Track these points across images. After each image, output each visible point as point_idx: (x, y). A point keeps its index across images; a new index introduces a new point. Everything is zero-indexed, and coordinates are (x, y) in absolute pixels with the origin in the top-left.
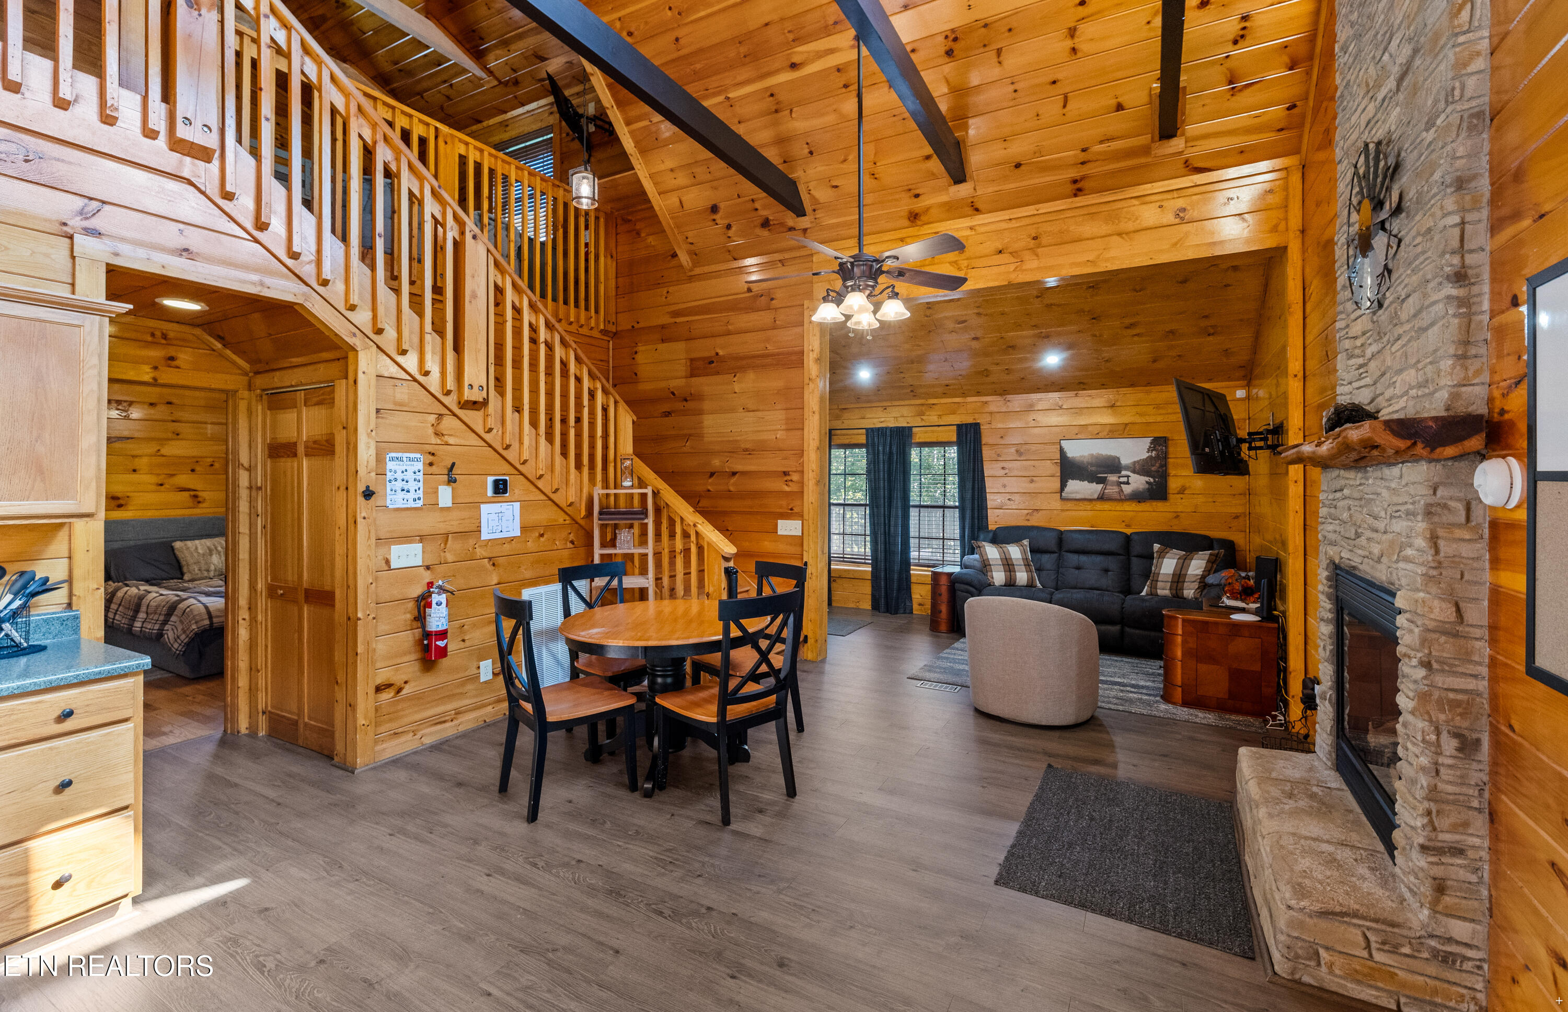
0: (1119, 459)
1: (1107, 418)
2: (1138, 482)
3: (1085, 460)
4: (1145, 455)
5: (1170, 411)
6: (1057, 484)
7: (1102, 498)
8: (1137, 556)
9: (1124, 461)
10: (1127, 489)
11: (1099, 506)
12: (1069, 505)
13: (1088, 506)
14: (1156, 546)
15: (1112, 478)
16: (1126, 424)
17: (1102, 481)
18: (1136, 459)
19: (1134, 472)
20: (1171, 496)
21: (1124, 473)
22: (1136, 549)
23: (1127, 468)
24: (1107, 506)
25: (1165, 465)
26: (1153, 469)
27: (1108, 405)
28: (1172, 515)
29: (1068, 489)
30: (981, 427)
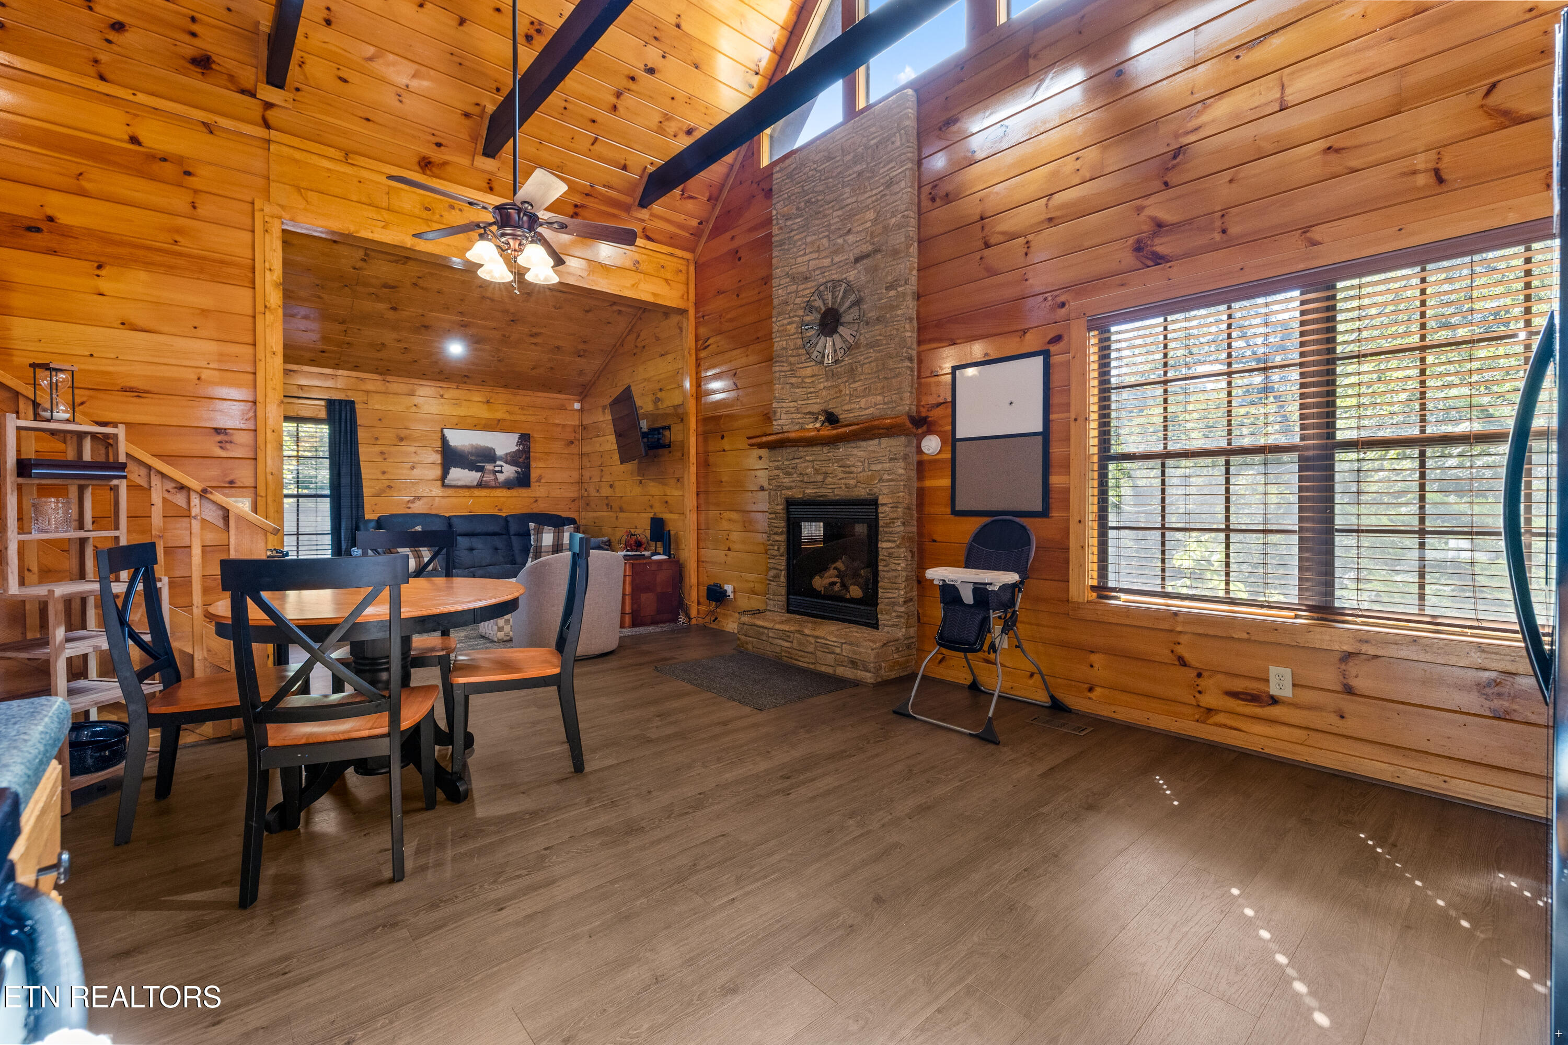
0: (494, 450)
1: (483, 412)
2: (509, 471)
3: (466, 450)
4: (514, 448)
5: (531, 412)
6: (438, 472)
7: (480, 485)
8: (515, 535)
9: (499, 452)
10: (501, 477)
11: (476, 492)
12: (449, 492)
13: (466, 493)
14: (532, 525)
15: (489, 467)
16: (499, 420)
17: (480, 469)
18: (508, 451)
19: (506, 462)
20: (532, 484)
21: (498, 463)
22: (513, 528)
23: (501, 459)
24: (483, 492)
25: (528, 458)
26: (521, 460)
27: (485, 400)
28: (532, 500)
29: (449, 477)
30: (356, 406)
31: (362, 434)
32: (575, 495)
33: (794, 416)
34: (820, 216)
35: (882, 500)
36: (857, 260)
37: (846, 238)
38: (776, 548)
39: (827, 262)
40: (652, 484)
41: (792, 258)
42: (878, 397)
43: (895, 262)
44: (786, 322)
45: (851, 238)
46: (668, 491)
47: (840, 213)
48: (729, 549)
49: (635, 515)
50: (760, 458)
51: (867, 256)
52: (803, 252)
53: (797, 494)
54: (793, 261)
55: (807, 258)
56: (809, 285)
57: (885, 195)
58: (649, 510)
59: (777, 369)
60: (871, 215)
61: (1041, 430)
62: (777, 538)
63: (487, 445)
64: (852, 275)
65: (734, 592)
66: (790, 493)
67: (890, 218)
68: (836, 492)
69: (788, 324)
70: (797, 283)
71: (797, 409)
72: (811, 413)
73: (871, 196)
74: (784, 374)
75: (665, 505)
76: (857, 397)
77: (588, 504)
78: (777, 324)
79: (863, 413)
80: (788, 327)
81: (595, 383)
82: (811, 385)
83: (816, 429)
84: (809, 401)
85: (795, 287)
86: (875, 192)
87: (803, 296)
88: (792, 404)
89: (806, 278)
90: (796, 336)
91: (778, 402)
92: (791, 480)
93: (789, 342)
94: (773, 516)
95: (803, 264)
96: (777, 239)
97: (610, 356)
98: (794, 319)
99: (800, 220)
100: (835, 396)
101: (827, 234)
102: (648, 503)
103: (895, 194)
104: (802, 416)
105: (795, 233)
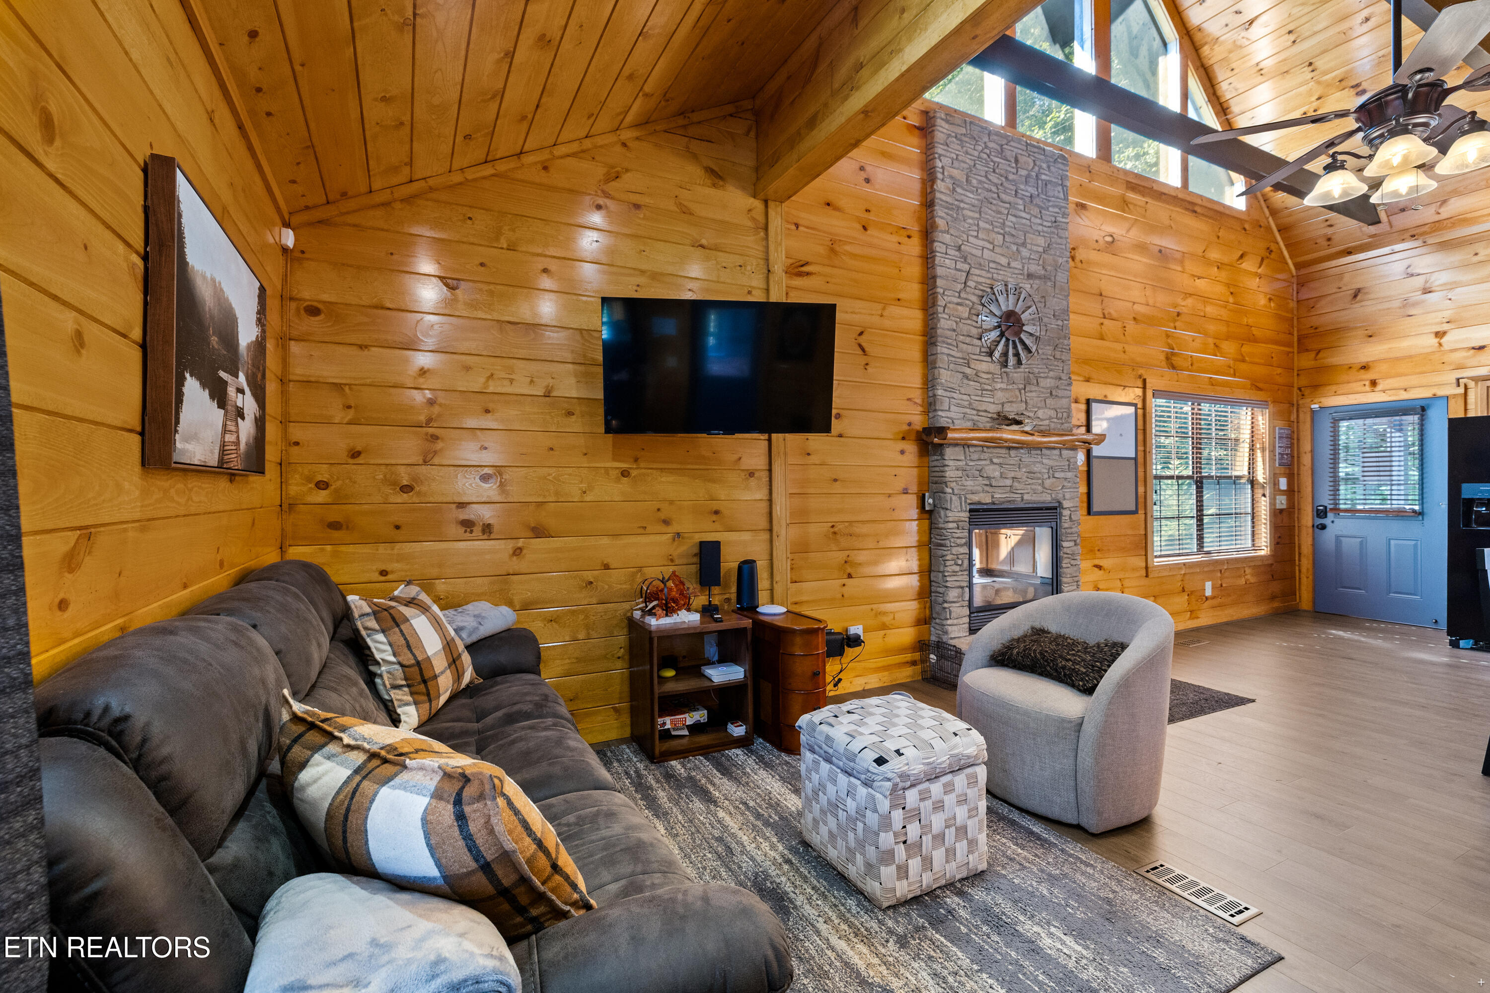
0: (235, 320)
2: (250, 414)
4: (255, 332)
9: (241, 334)
12: (155, 496)
15: (232, 389)
17: (222, 396)
18: (249, 341)
19: (247, 378)
21: (241, 376)
23: (243, 361)
25: (264, 373)
26: (259, 377)
28: (250, 519)
33: (968, 411)
34: (994, 208)
37: (1021, 249)
38: (959, 562)
39: (1004, 261)
40: (666, 478)
45: (1025, 252)
46: (722, 492)
47: (1014, 219)
48: (850, 576)
49: (605, 541)
50: (902, 452)
52: (976, 234)
53: (987, 499)
54: (966, 237)
55: (981, 243)
56: (983, 273)
58: (664, 528)
59: (946, 351)
60: (1043, 242)
61: (1134, 456)
62: (961, 550)
64: (1028, 288)
65: (865, 634)
66: (975, 498)
67: (1059, 256)
68: (1026, 497)
69: (958, 304)
70: (969, 264)
71: (970, 404)
72: (986, 411)
73: (1042, 225)
74: (953, 359)
75: (714, 518)
76: (1034, 407)
77: (335, 526)
78: (945, 298)
79: (1041, 423)
80: (959, 307)
81: (386, 204)
82: (987, 382)
83: (1027, 433)
84: (984, 399)
85: (967, 267)
86: (1045, 223)
87: (977, 282)
88: (965, 397)
89: (980, 265)
90: (969, 322)
91: (946, 390)
92: (977, 483)
93: (961, 325)
94: (955, 525)
95: (976, 247)
96: (944, 198)
97: (488, 170)
98: (967, 302)
99: (972, 196)
100: (1011, 400)
101: (1002, 231)
102: (662, 515)
103: (1061, 238)
104: (975, 412)
105: (966, 206)
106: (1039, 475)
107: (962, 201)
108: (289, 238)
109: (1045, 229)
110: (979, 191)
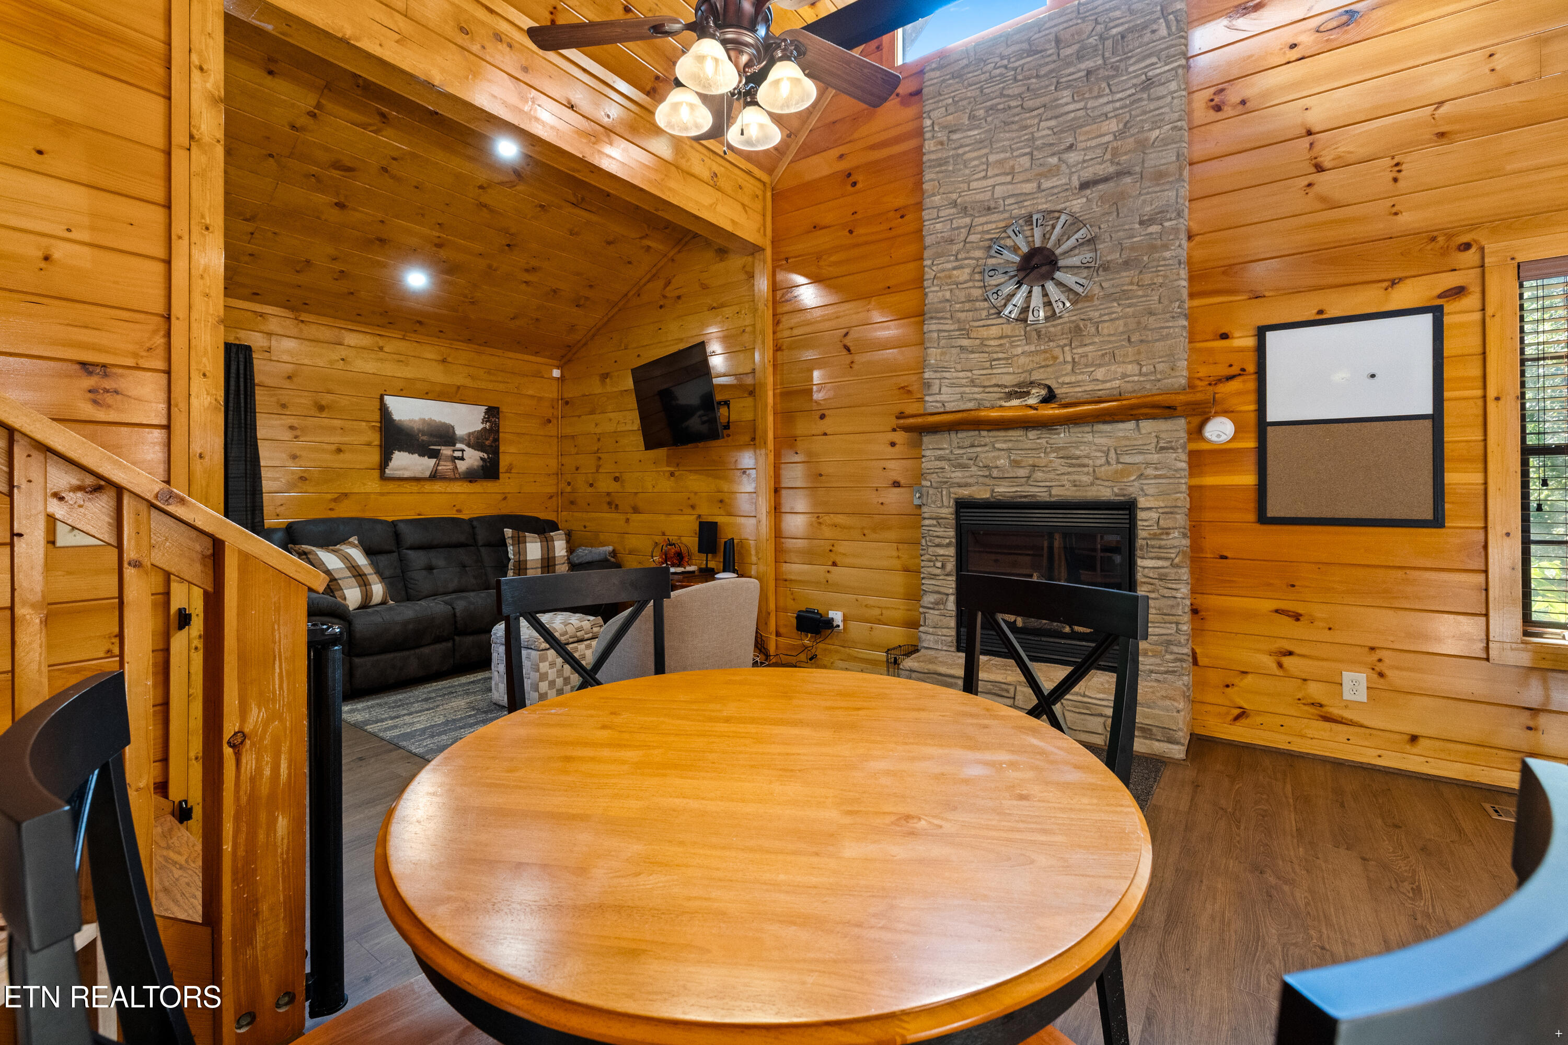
0: (453, 427)
1: (438, 375)
2: (472, 458)
3: (416, 426)
4: (480, 427)
5: (500, 379)
6: (374, 457)
7: (434, 476)
8: (484, 545)
9: (460, 431)
10: (462, 466)
11: (428, 487)
12: (391, 487)
13: (414, 487)
14: (508, 532)
15: (446, 451)
16: (459, 387)
17: (435, 454)
18: (471, 430)
19: (469, 445)
20: (501, 475)
21: (459, 446)
22: (482, 535)
23: (462, 441)
24: (438, 486)
25: (497, 440)
26: (487, 443)
27: (440, 358)
28: (500, 497)
29: (393, 464)
30: (254, 356)
31: (260, 396)
32: (551, 490)
33: (967, 390)
34: (1014, 127)
35: (1142, 502)
36: (1084, 186)
37: (1065, 156)
38: (939, 564)
39: (1030, 187)
40: (693, 477)
41: (962, 182)
42: (1130, 367)
43: (1158, 189)
44: (949, 266)
45: (1073, 157)
47: (1053, 123)
48: (834, 564)
50: (893, 444)
51: (1106, 180)
52: (983, 174)
53: (982, 493)
54: (965, 186)
55: (990, 182)
56: (994, 217)
57: (1140, 100)
58: (690, 511)
59: (934, 327)
60: (1113, 126)
62: (941, 551)
63: (443, 421)
64: (1077, 204)
65: (845, 620)
66: (965, 492)
67: (1150, 130)
68: (1054, 491)
69: (954, 268)
70: (972, 215)
71: (972, 381)
72: (998, 386)
73: (1113, 102)
74: (946, 334)
75: (720, 505)
76: (1086, 366)
77: (572, 503)
78: (934, 268)
79: (1100, 387)
80: (955, 272)
81: (585, 344)
82: (998, 349)
83: (1031, 407)
84: (995, 371)
85: (968, 220)
86: (1119, 96)
87: (983, 232)
88: (961, 374)
89: (989, 209)
90: (970, 284)
91: (936, 371)
92: (967, 474)
93: (957, 292)
94: (934, 522)
95: (983, 190)
96: (933, 157)
97: (616, 309)
98: (966, 262)
99: (976, 132)
100: (1043, 364)
101: (1028, 150)
102: (690, 502)
103: (1159, 98)
104: (981, 389)
105: (967, 149)
106: (1086, 461)
107: (961, 146)
108: (556, 373)
109: (1118, 105)
110: (989, 119)
